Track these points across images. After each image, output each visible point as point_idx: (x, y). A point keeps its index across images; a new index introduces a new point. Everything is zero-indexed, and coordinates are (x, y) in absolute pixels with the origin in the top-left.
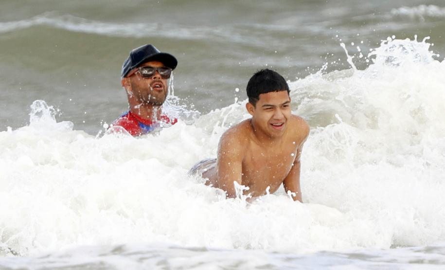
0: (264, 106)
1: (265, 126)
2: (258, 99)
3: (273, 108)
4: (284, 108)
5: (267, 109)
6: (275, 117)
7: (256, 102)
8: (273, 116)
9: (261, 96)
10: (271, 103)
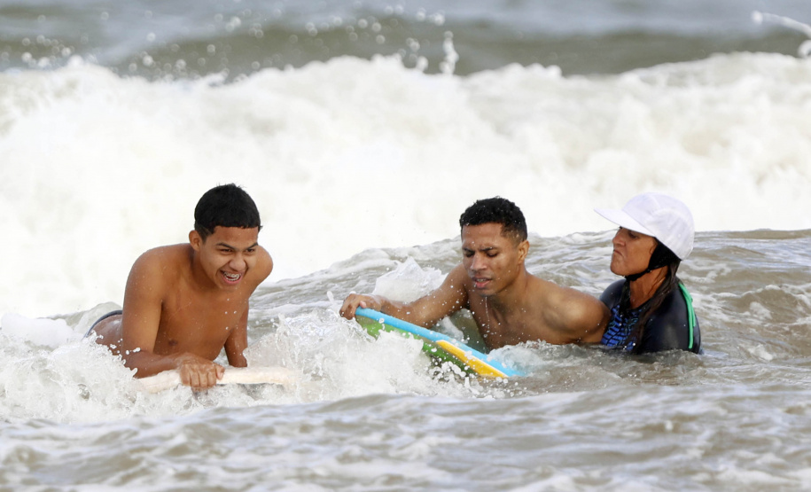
0: (221, 244)
1: (212, 272)
2: (213, 232)
3: (231, 251)
4: (249, 253)
5: (222, 250)
6: (232, 265)
7: (207, 234)
8: (229, 262)
9: (218, 228)
10: (232, 243)
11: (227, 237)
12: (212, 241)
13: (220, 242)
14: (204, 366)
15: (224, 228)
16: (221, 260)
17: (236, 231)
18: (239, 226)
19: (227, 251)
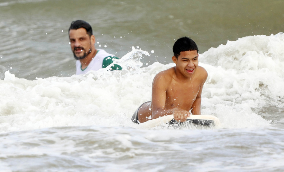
11: (185, 55)
12: (180, 58)
13: (182, 58)
14: (182, 111)
15: (184, 52)
16: (185, 64)
17: (188, 52)
18: (188, 50)
19: (186, 60)
